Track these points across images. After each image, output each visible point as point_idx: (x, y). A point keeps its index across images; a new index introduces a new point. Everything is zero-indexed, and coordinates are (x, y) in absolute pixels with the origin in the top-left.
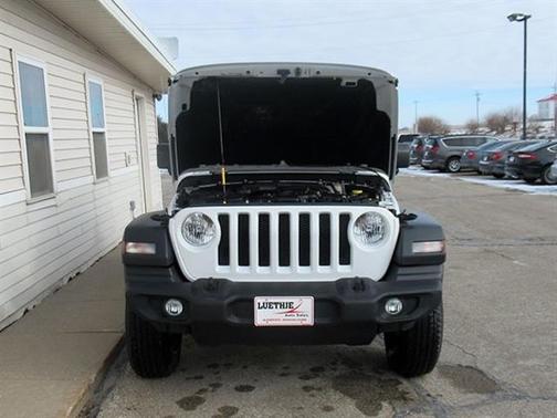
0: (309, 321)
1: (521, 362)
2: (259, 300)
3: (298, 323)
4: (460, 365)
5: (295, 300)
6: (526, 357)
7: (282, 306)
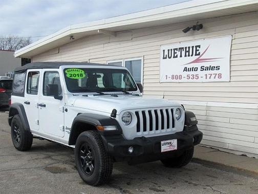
0: (176, 148)
1: (35, 177)
2: (162, 142)
3: (173, 149)
4: (60, 173)
5: (172, 141)
6: (33, 179)
7: (168, 143)
